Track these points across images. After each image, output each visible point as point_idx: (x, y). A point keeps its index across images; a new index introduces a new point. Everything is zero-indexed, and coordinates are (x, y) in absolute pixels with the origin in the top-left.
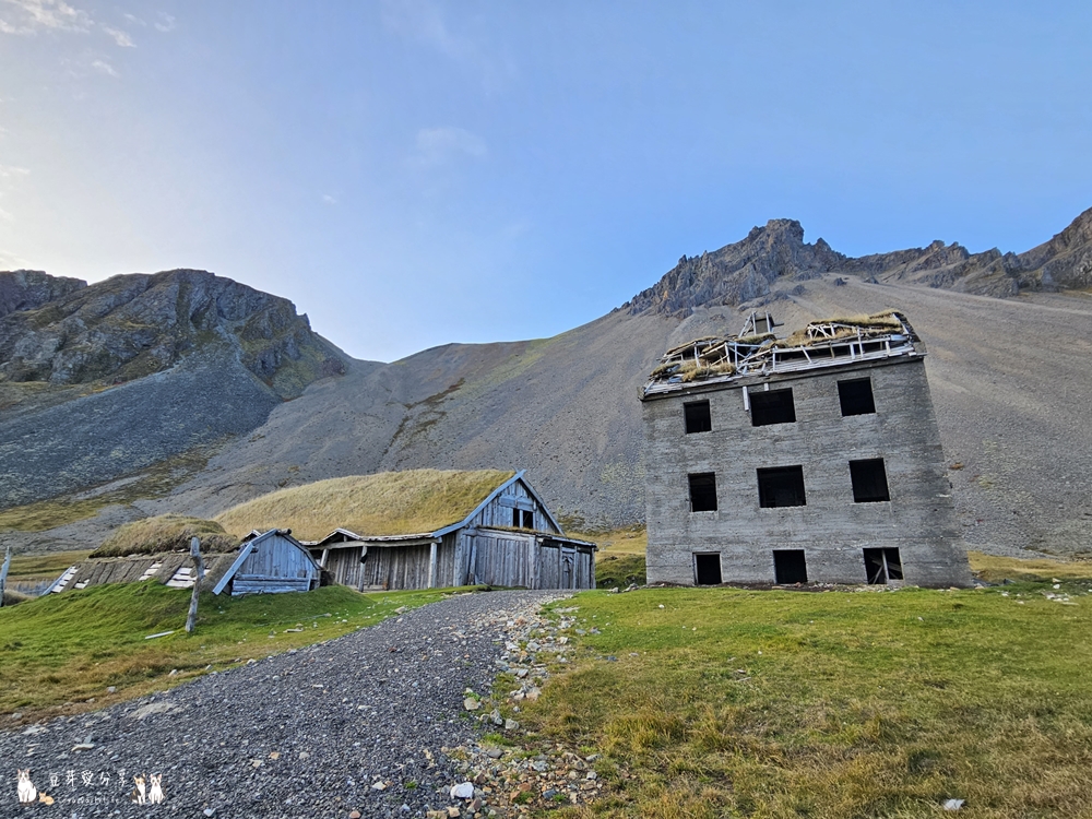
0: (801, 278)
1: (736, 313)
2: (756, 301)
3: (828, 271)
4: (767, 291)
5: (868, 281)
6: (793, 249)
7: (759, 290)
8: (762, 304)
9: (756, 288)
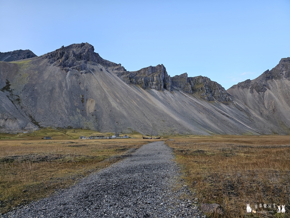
0: (93, 64)
1: (80, 74)
2: (84, 71)
3: (98, 63)
4: (86, 69)
5: (106, 71)
6: (91, 54)
7: (85, 68)
8: (86, 73)
9: (84, 67)
